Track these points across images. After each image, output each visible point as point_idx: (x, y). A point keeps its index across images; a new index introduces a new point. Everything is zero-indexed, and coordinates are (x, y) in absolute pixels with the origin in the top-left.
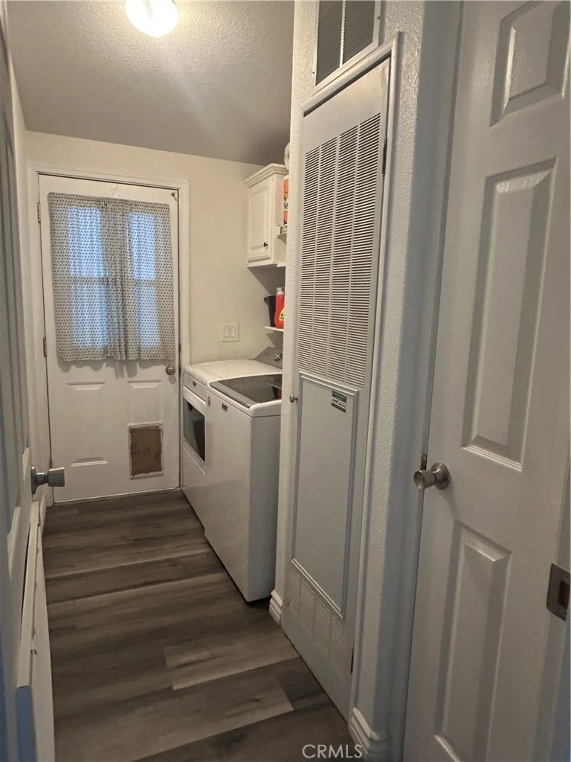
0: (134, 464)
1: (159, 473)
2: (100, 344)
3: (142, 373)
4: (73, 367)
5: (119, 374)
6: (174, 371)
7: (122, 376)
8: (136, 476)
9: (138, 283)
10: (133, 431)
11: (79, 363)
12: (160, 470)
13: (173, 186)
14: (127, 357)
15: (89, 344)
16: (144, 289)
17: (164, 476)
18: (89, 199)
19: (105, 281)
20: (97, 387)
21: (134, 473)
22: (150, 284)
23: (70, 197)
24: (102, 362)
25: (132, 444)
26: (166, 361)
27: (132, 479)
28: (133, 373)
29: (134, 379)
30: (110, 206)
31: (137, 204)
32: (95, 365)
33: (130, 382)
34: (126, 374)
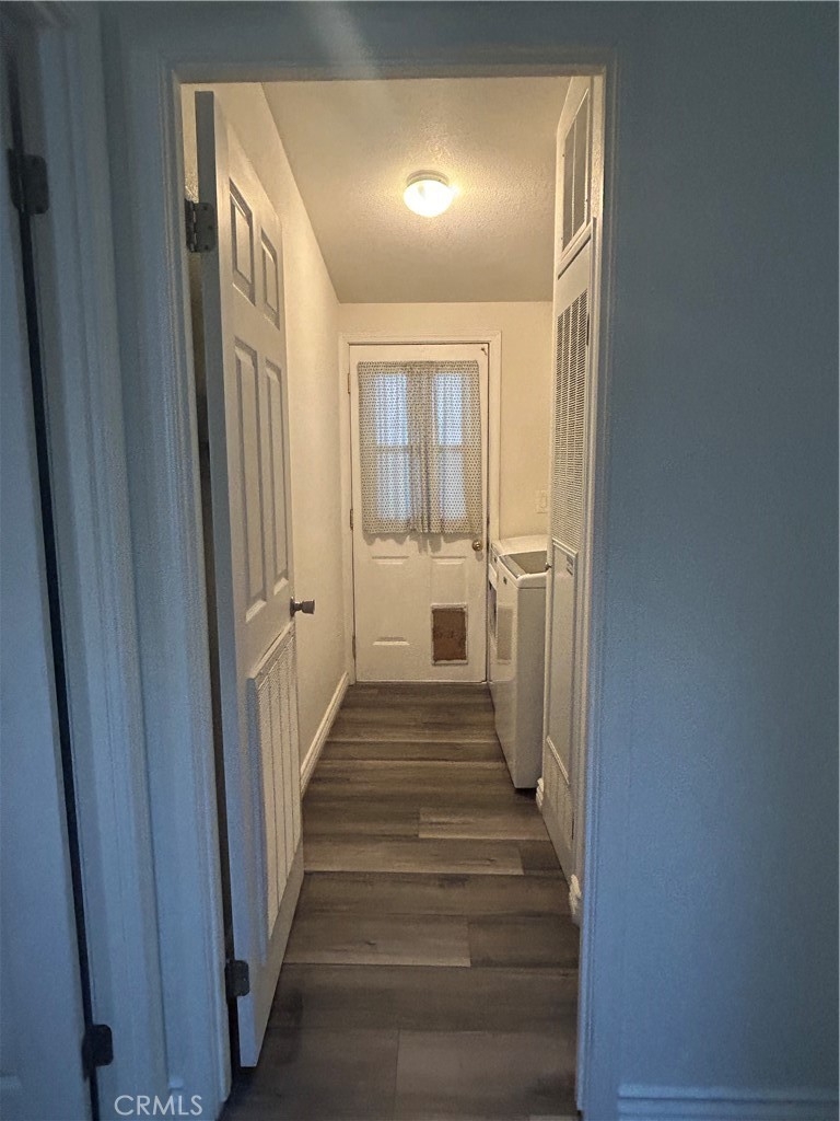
0: (436, 647)
1: (465, 662)
2: (403, 517)
3: (446, 548)
4: (378, 540)
5: (422, 548)
6: (481, 546)
7: (426, 550)
8: (438, 662)
9: (442, 450)
10: (436, 612)
11: (384, 536)
12: (464, 658)
13: (482, 339)
14: (430, 529)
15: (392, 516)
16: (449, 455)
17: (469, 666)
18: (395, 364)
19: (409, 449)
20: (399, 562)
21: (436, 658)
22: (456, 449)
23: (376, 365)
24: (404, 535)
25: (435, 625)
26: (472, 535)
27: (435, 665)
28: (436, 548)
29: (437, 554)
30: (416, 370)
31: (443, 364)
32: (399, 538)
33: (433, 558)
34: (429, 549)
